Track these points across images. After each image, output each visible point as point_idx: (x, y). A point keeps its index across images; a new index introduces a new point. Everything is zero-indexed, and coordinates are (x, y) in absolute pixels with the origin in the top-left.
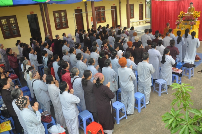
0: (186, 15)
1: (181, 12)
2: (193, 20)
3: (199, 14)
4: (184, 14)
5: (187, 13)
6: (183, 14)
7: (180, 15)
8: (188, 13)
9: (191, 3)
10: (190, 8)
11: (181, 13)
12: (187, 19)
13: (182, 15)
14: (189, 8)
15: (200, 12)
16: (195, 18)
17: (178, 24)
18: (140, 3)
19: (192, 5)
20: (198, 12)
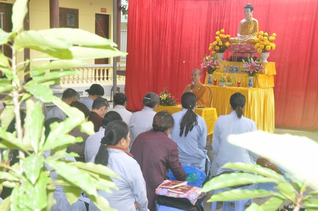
0: (234, 41)
1: (218, 32)
2: (255, 59)
3: (272, 41)
4: (227, 39)
5: (236, 36)
6: (225, 40)
7: (215, 43)
8: (241, 37)
9: (248, 7)
10: (245, 23)
11: (220, 35)
12: (238, 55)
13: (221, 43)
14: (244, 21)
15: (275, 34)
16: (259, 50)
17: (210, 70)
18: (100, 12)
19: (251, 14)
20: (270, 34)
